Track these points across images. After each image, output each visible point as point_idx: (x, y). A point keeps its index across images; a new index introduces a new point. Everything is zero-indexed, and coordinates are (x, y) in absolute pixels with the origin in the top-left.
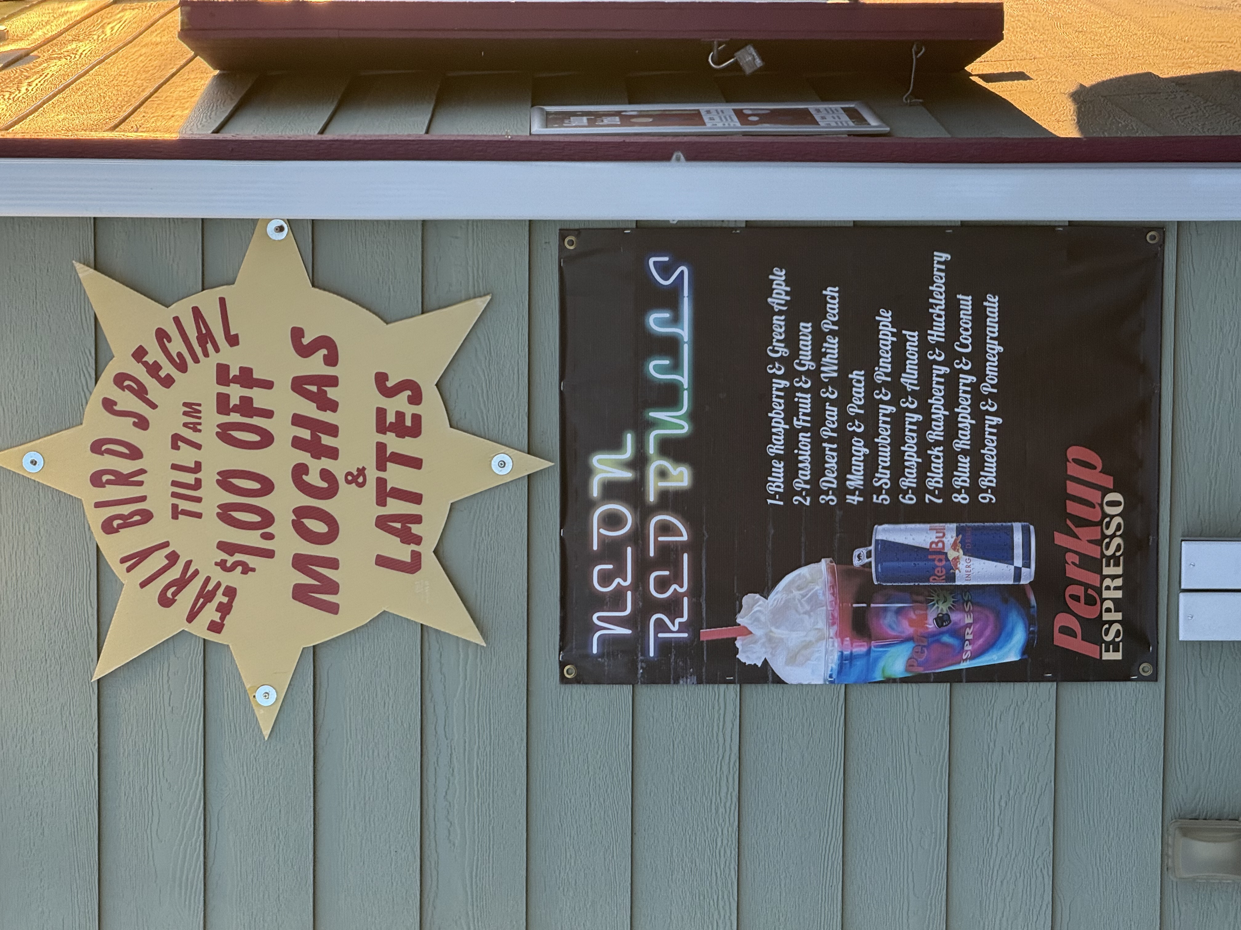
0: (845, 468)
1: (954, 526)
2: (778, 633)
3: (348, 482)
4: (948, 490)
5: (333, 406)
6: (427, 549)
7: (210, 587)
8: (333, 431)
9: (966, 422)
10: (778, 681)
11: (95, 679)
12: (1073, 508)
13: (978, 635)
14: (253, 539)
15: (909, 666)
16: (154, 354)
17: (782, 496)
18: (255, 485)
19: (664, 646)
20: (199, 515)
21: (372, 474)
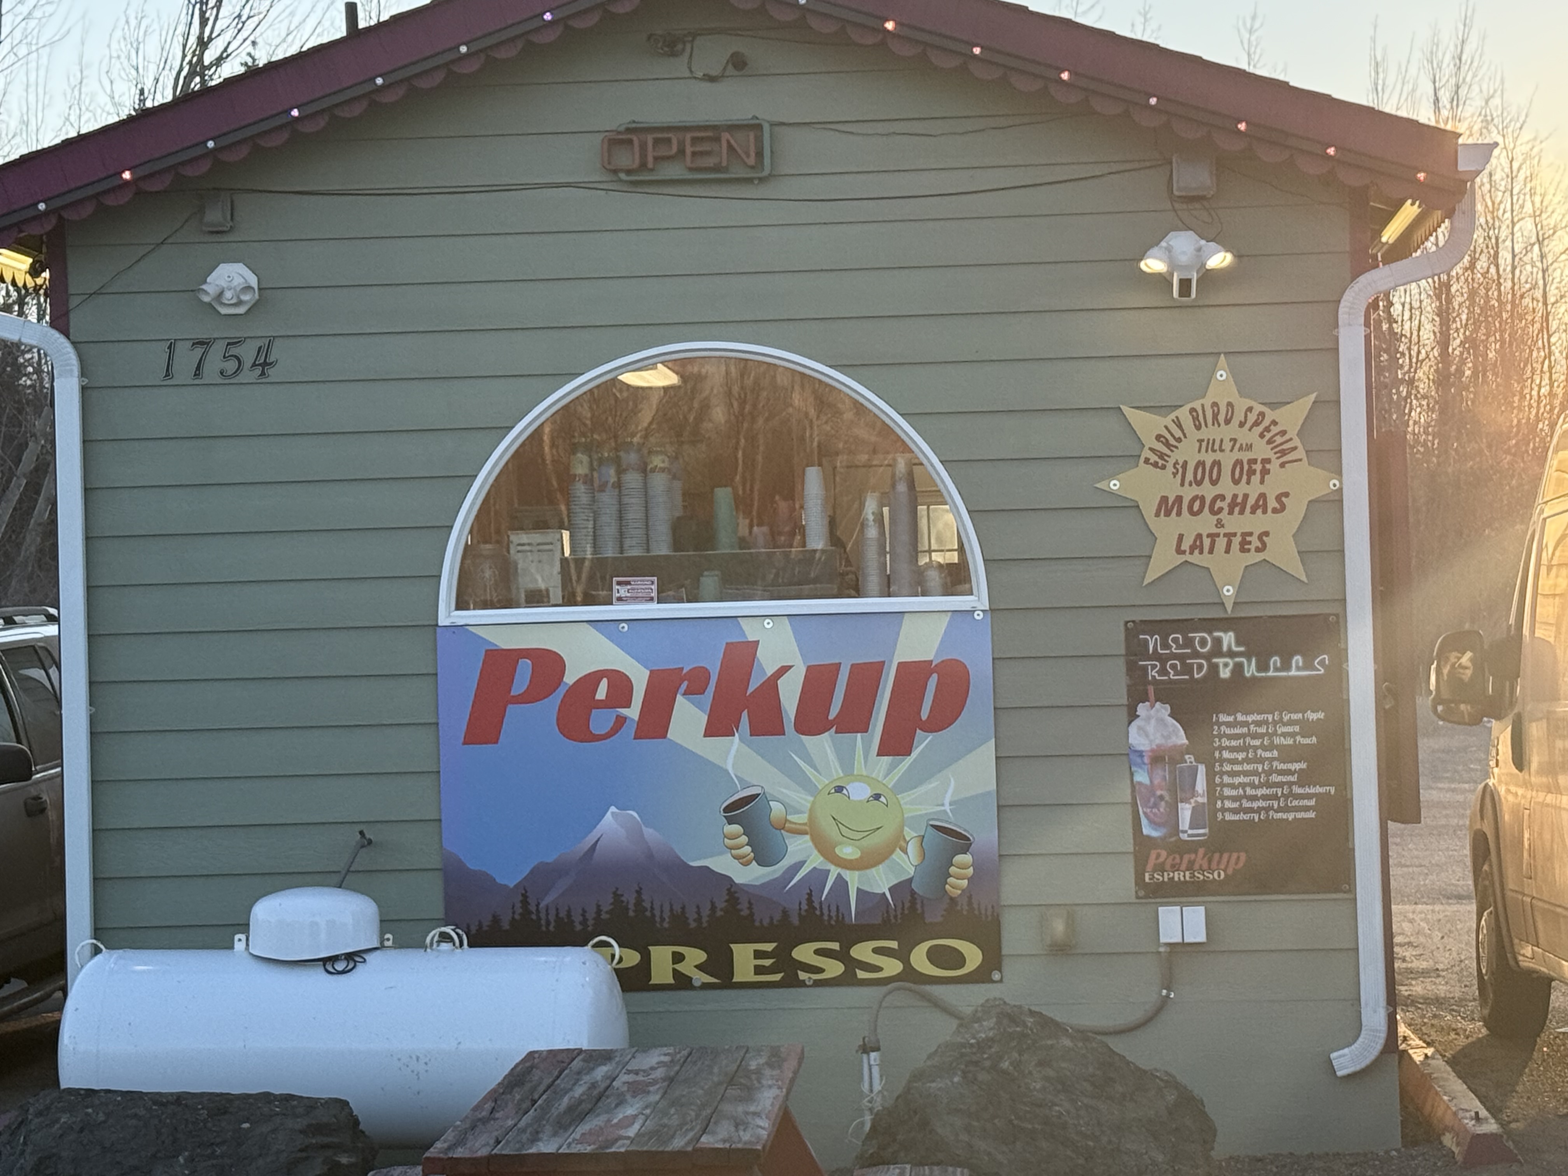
0: (1232, 749)
1: (1206, 801)
2: (1153, 721)
3: (1217, 520)
4: (1223, 798)
5: (1253, 512)
6: (1187, 557)
7: (1166, 458)
8: (1242, 512)
9: (1255, 805)
10: (1130, 723)
11: (1121, 406)
12: (1217, 856)
13: (1155, 814)
14: (1190, 476)
15: (1140, 783)
16: (1275, 430)
17: (1218, 721)
18: (1214, 477)
19: (1145, 668)
20: (1199, 451)
21: (1222, 531)
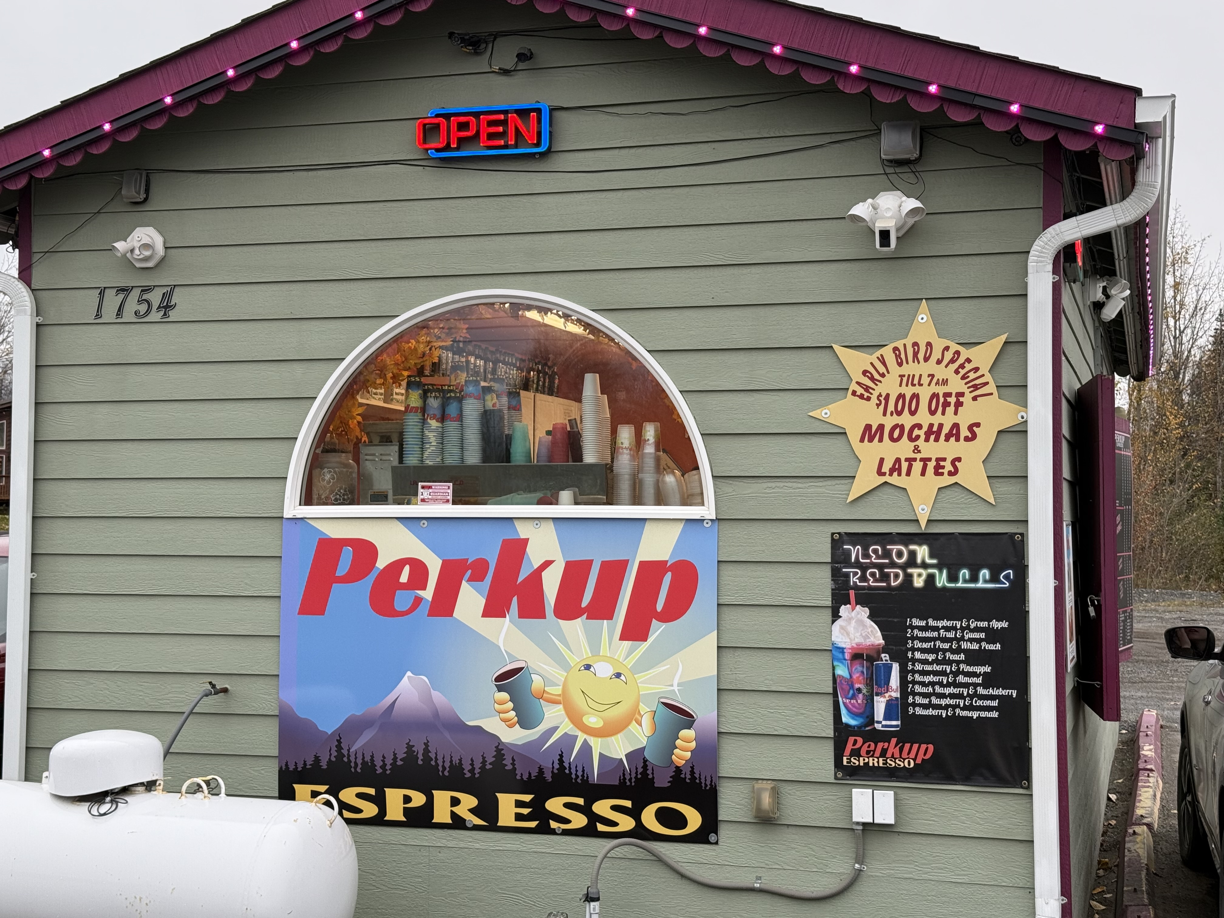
0: (923, 651)
1: (899, 696)
2: (853, 622)
3: (915, 446)
4: (914, 694)
5: (947, 439)
6: (887, 478)
7: (871, 390)
8: (937, 440)
9: (944, 702)
10: (833, 622)
11: (834, 346)
12: (907, 746)
13: (853, 705)
14: (891, 407)
15: (840, 676)
16: (968, 367)
17: (911, 624)
18: (913, 408)
19: (847, 575)
20: (900, 385)
21: (918, 456)
